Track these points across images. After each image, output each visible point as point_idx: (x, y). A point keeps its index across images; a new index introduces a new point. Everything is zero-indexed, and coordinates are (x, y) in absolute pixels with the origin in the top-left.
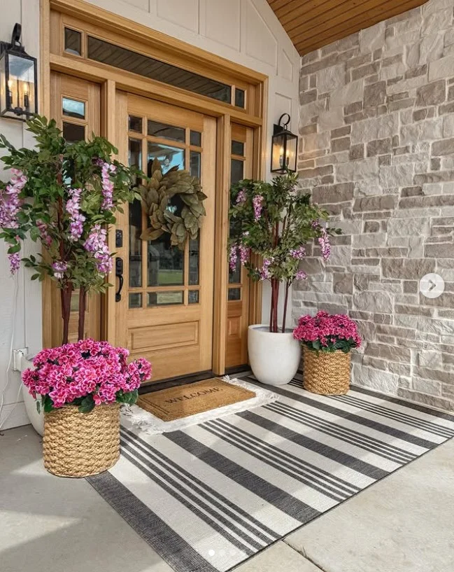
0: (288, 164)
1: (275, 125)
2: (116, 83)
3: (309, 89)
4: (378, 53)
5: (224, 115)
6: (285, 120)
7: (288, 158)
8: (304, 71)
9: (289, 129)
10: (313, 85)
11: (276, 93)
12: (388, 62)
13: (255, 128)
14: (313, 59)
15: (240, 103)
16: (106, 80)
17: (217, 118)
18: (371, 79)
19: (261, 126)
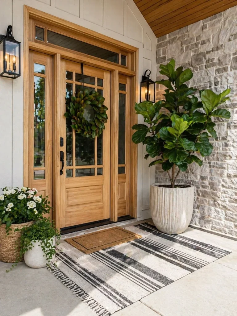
0: (150, 98)
1: (142, 76)
2: (61, 55)
3: (162, 56)
4: (198, 37)
5: (115, 70)
6: (148, 73)
7: (150, 95)
8: (159, 46)
9: (150, 78)
10: (164, 53)
11: (144, 58)
12: (203, 43)
13: (132, 77)
14: (163, 40)
15: (124, 63)
16: (56, 54)
17: (111, 71)
18: (195, 51)
19: (135, 76)
